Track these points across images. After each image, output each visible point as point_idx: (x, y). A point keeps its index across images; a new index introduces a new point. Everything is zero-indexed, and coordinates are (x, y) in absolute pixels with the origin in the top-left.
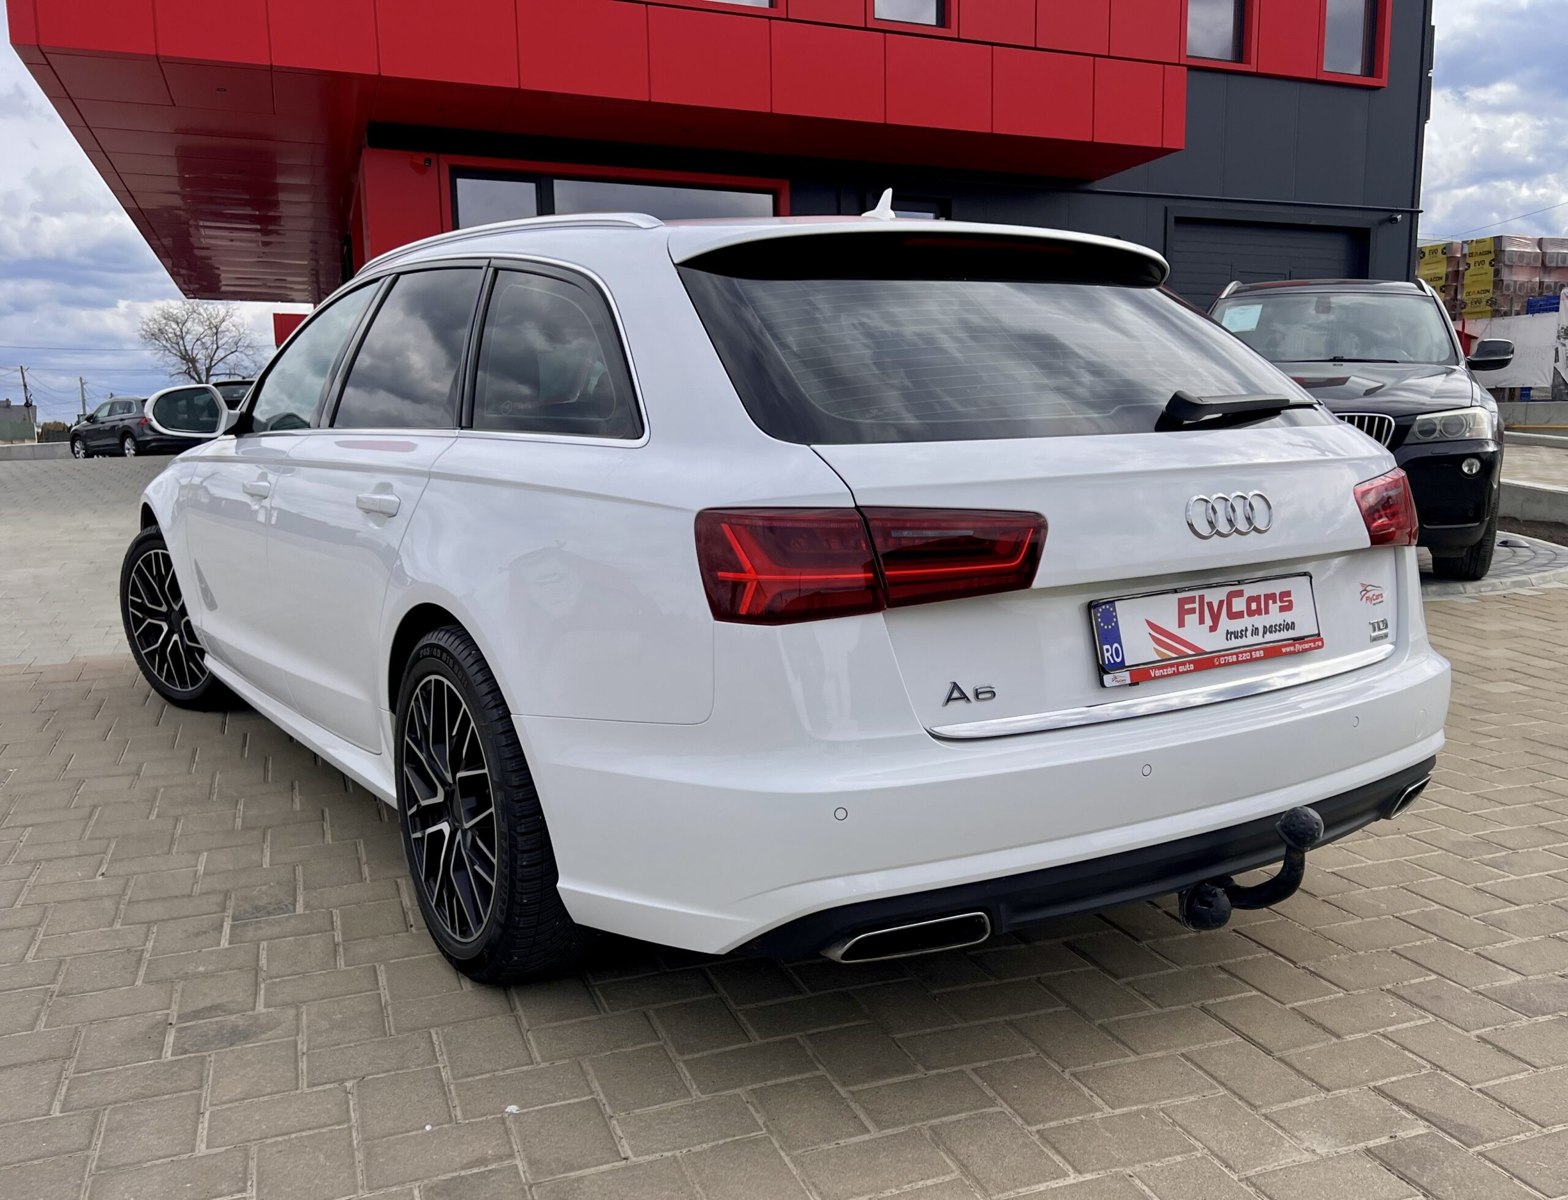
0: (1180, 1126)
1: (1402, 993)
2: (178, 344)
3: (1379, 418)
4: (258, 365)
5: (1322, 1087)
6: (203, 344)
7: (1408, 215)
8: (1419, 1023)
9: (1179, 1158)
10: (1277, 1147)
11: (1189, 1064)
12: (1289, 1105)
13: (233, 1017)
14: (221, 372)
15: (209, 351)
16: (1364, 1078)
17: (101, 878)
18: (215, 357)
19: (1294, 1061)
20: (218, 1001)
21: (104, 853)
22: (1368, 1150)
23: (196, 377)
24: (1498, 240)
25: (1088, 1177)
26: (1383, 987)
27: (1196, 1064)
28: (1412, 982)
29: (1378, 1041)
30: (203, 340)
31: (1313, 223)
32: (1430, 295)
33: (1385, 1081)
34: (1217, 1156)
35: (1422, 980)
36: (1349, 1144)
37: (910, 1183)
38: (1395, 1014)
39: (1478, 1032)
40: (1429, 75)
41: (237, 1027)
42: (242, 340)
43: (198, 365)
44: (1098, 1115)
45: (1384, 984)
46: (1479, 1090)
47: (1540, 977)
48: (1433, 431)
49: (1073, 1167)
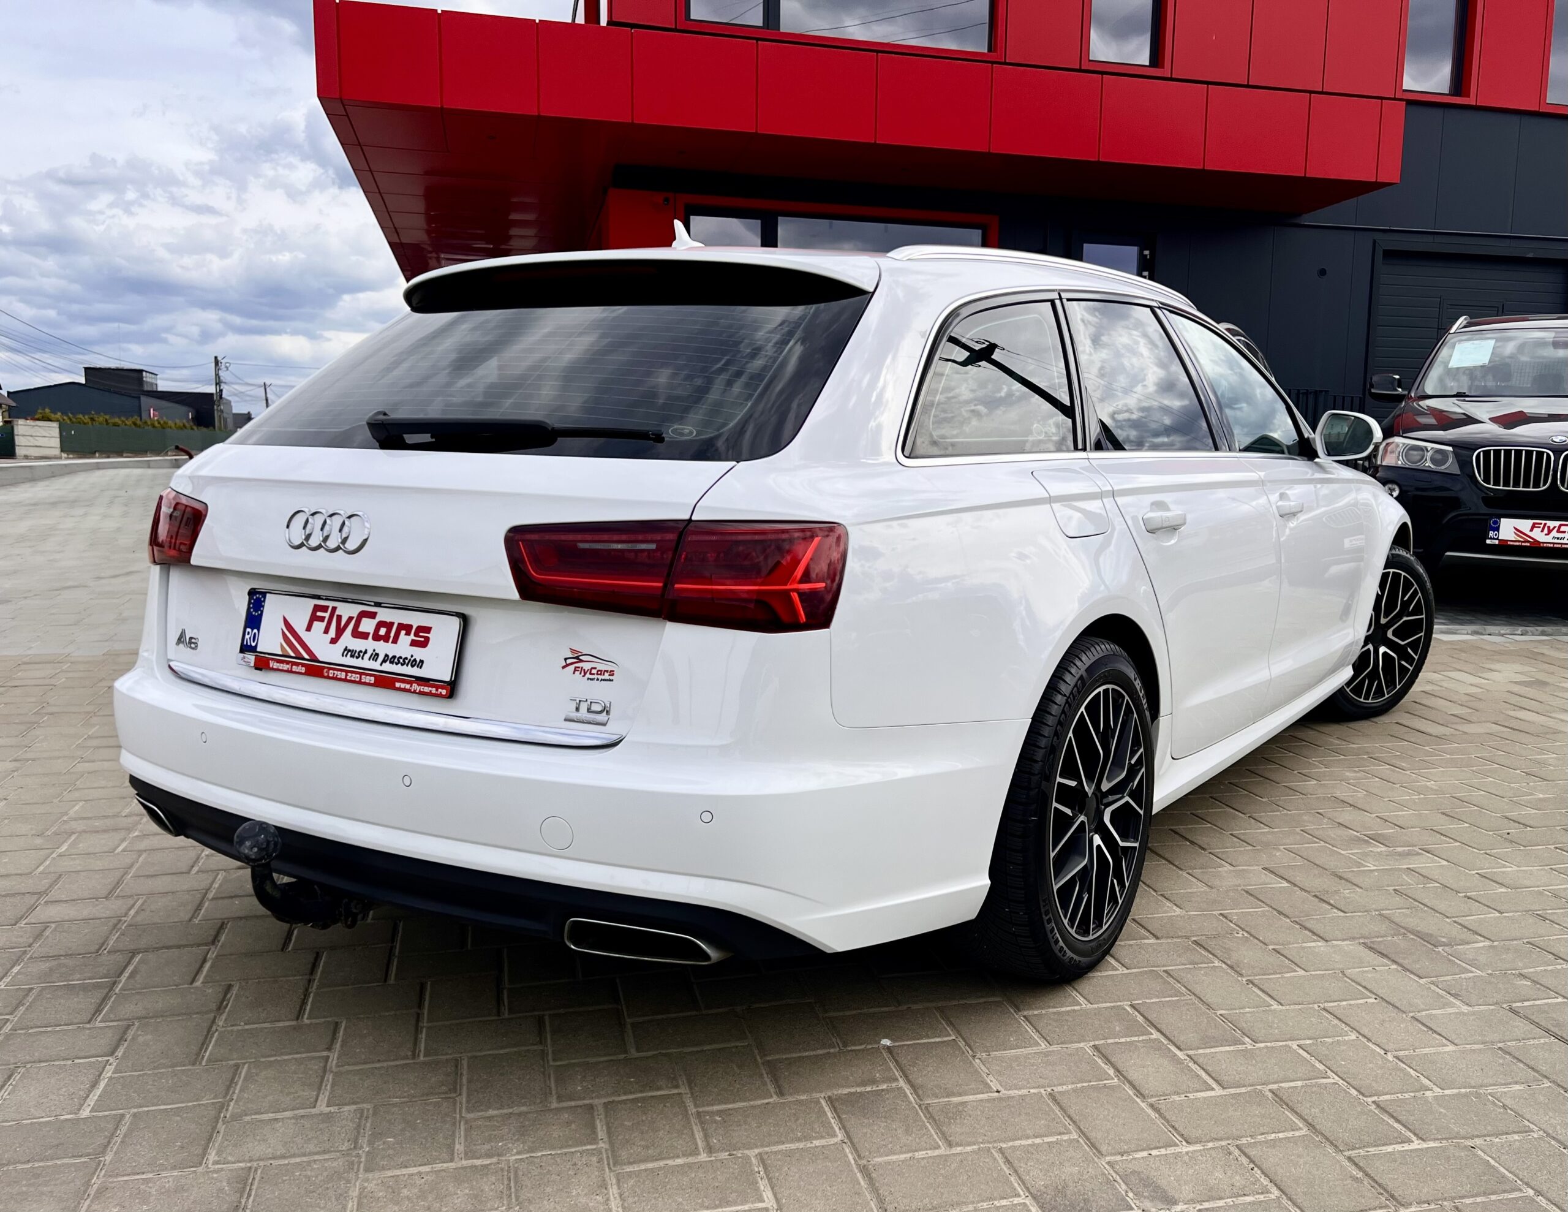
0: (1511, 1109)
9: (1516, 1137)
11: (1508, 1056)
25: (1432, 1144)
27: (1515, 1057)
34: (1554, 1138)
37: (1263, 1134)
44: (1428, 1094)
49: (1415, 1134)
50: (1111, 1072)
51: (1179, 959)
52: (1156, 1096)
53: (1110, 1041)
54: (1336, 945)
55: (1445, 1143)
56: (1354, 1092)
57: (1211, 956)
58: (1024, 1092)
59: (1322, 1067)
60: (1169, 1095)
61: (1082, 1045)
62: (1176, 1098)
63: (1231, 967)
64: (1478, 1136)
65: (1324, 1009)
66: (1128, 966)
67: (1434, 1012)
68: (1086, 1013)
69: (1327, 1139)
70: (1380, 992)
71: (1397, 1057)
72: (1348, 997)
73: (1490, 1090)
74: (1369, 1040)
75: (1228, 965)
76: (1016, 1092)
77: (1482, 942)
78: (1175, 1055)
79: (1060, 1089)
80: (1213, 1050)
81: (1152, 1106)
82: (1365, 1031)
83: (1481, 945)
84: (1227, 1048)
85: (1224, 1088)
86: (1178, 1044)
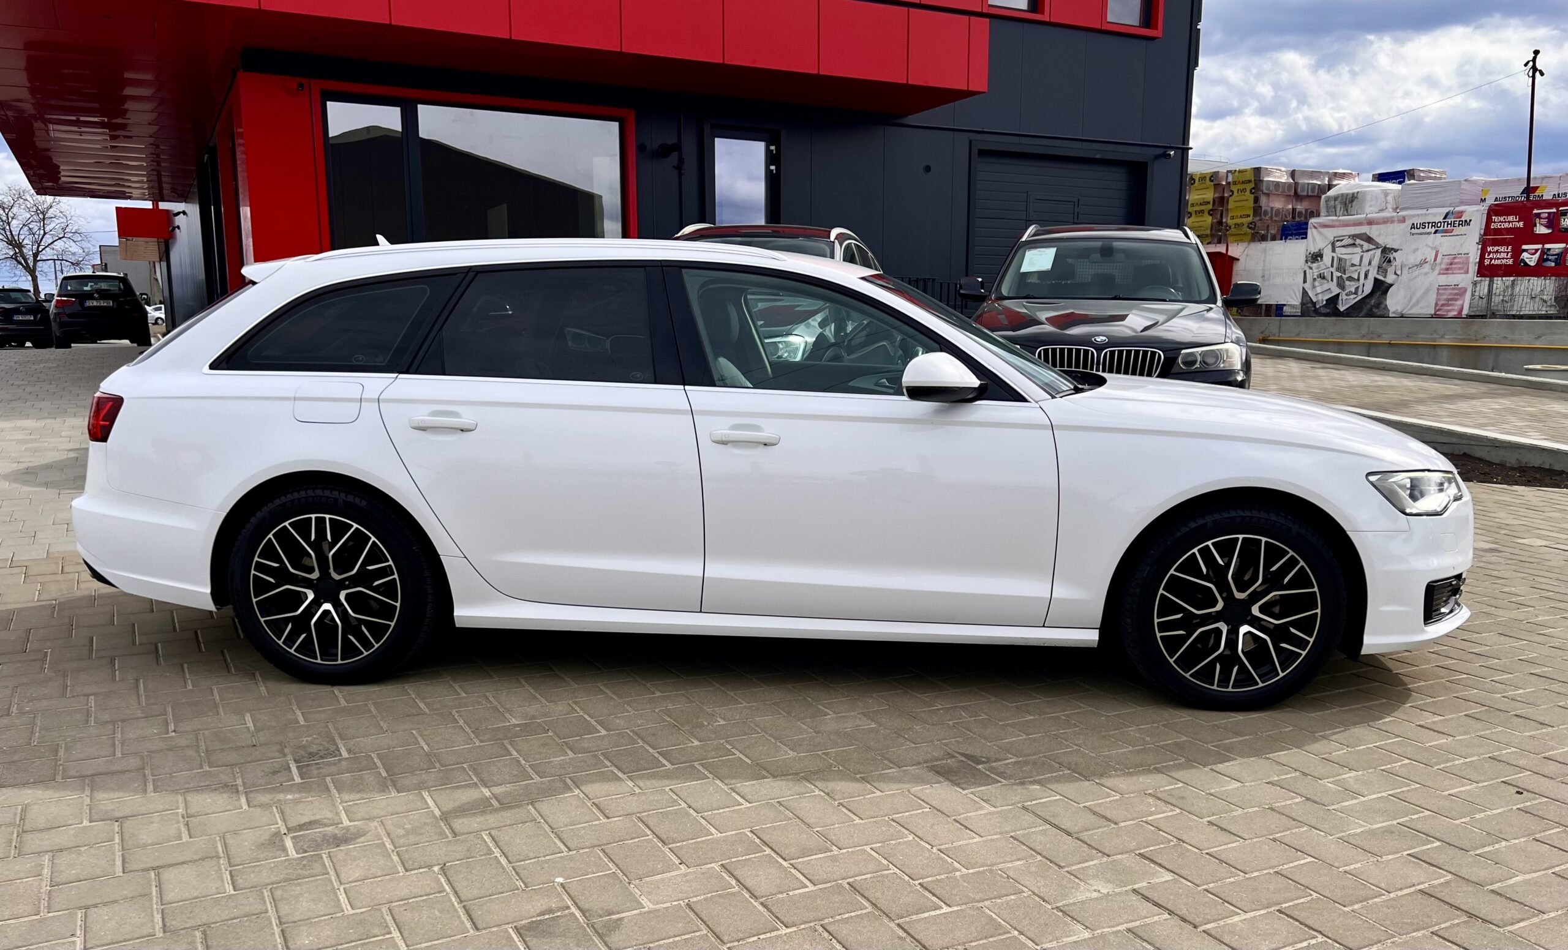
0: (1013, 879)
1: (1159, 795)
2: (4, 229)
3: (1152, 351)
4: (86, 250)
5: (1104, 854)
6: (30, 229)
7: (1180, 151)
8: (1170, 814)
9: (1013, 897)
10: (1076, 889)
11: (1016, 842)
12: (1083, 865)
13: (330, 828)
14: (49, 258)
15: (36, 236)
16: (1133, 848)
17: (174, 734)
18: (42, 243)
19: (1086, 838)
20: (313, 818)
21: (166, 715)
22: (1134, 890)
23: (23, 262)
24: (1257, 171)
25: (955, 908)
26: (1146, 792)
27: (1020, 842)
28: (1166, 788)
29: (1142, 826)
30: (31, 226)
31: (1098, 156)
32: (1194, 242)
33: (1146, 850)
34: (1037, 895)
35: (1173, 787)
36: (1121, 887)
37: (840, 915)
38: (1154, 809)
39: (1208, 819)
40: (1198, 27)
41: (336, 835)
42: (70, 227)
43: (25, 251)
44: (958, 874)
45: (1147, 790)
46: (1207, 853)
47: (1253, 784)
48: (1194, 362)
49: (945, 903)
50: (733, 882)
51: (789, 792)
52: (765, 896)
53: (733, 860)
54: (907, 770)
55: (964, 907)
56: (907, 878)
57: (813, 787)
58: (668, 905)
59: (885, 862)
60: (775, 894)
61: (713, 865)
62: (780, 896)
63: (828, 794)
64: (987, 900)
65: (893, 820)
66: (750, 801)
67: (969, 814)
68: (716, 841)
69: (884, 913)
70: (934, 803)
71: (939, 850)
72: (911, 809)
73: (1000, 866)
74: (922, 839)
75: (825, 793)
76: (662, 905)
77: (1011, 758)
78: (781, 865)
79: (695, 899)
80: (809, 858)
81: (762, 904)
82: (919, 833)
83: (1010, 761)
84: (820, 856)
85: (815, 885)
86: (784, 857)
